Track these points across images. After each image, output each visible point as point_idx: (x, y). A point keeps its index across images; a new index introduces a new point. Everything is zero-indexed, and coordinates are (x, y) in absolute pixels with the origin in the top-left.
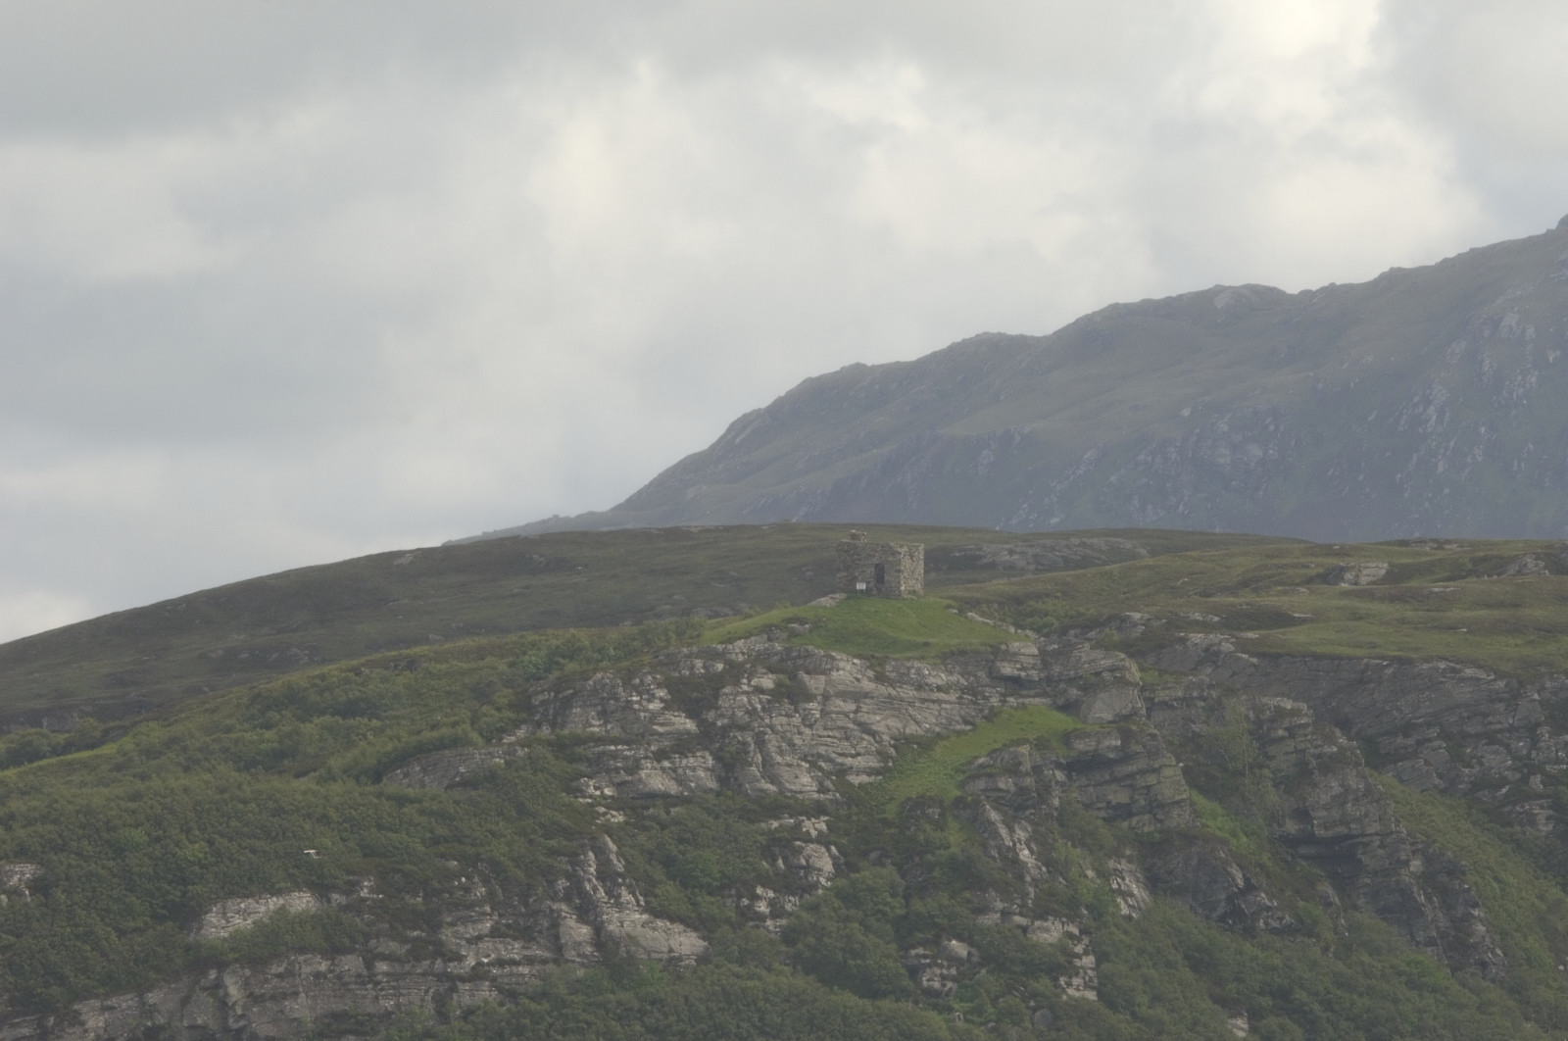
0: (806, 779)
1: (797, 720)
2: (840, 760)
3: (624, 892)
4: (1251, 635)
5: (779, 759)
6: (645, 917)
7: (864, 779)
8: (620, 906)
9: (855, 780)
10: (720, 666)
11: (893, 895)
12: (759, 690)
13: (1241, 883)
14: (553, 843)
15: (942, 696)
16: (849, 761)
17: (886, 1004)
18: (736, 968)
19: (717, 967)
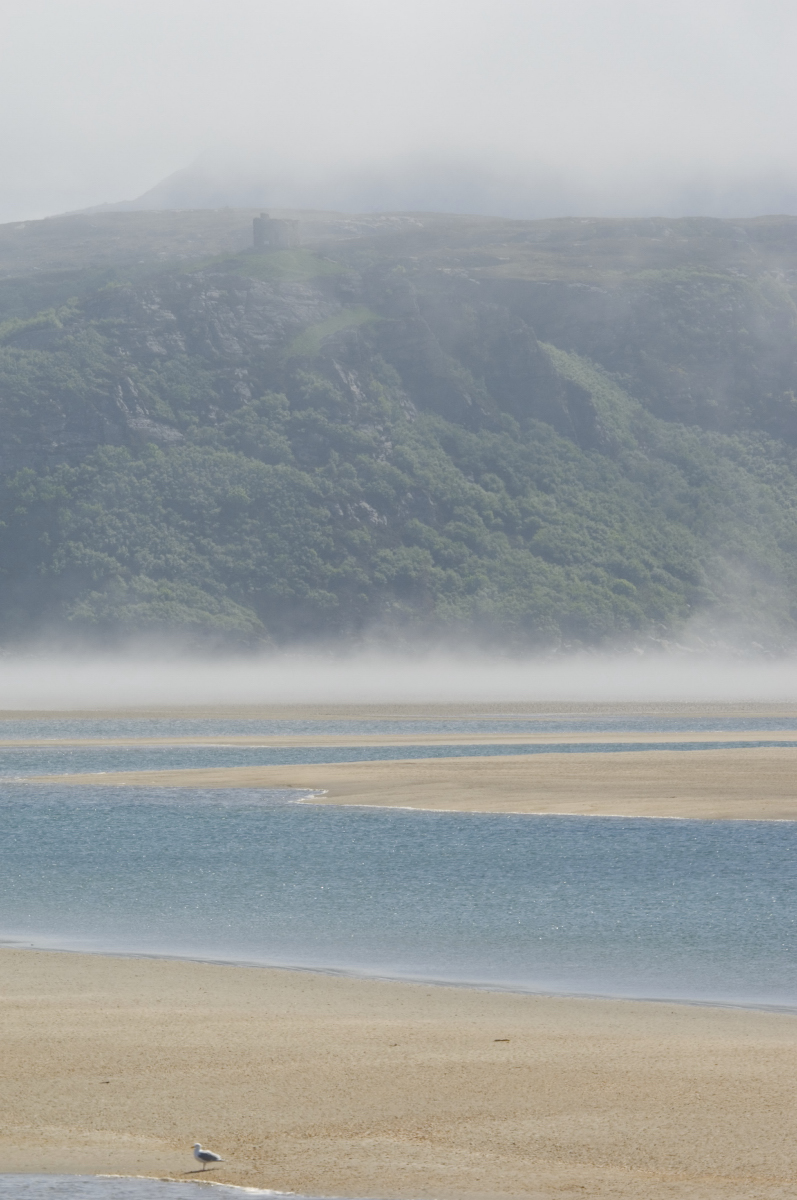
0: (236, 347)
1: (231, 314)
2: (255, 337)
3: (138, 408)
4: (476, 269)
5: (222, 336)
6: (149, 421)
7: (268, 346)
8: (135, 415)
9: (263, 347)
10: (190, 286)
11: (284, 409)
12: (211, 298)
13: (470, 402)
14: (100, 380)
15: (310, 302)
16: (260, 337)
17: (280, 467)
18: (198, 448)
19: (189, 447)
